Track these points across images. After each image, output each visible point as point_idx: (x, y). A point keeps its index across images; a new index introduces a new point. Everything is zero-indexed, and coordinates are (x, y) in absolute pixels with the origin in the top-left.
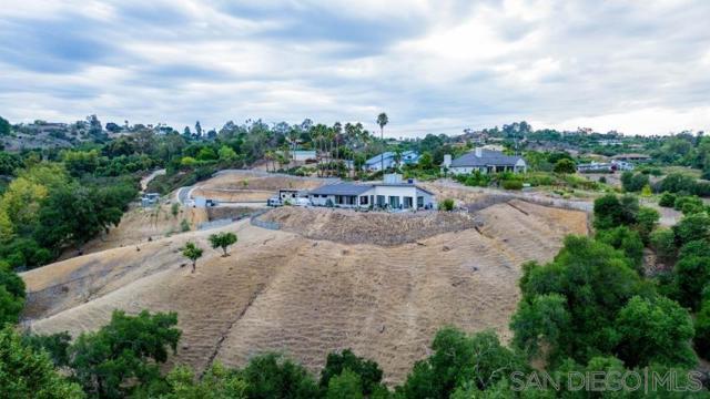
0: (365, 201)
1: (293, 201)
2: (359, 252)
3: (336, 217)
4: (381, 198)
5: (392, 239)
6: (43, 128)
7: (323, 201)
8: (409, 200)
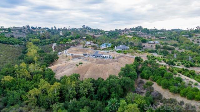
0: (101, 57)
1: (89, 56)
2: (101, 65)
3: (97, 60)
4: (104, 56)
5: (105, 63)
6: (16, 29)
7: (95, 56)
8: (108, 57)
